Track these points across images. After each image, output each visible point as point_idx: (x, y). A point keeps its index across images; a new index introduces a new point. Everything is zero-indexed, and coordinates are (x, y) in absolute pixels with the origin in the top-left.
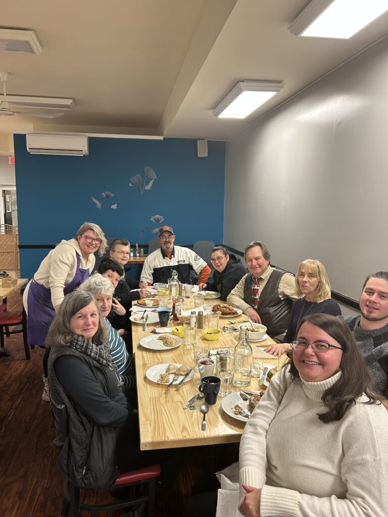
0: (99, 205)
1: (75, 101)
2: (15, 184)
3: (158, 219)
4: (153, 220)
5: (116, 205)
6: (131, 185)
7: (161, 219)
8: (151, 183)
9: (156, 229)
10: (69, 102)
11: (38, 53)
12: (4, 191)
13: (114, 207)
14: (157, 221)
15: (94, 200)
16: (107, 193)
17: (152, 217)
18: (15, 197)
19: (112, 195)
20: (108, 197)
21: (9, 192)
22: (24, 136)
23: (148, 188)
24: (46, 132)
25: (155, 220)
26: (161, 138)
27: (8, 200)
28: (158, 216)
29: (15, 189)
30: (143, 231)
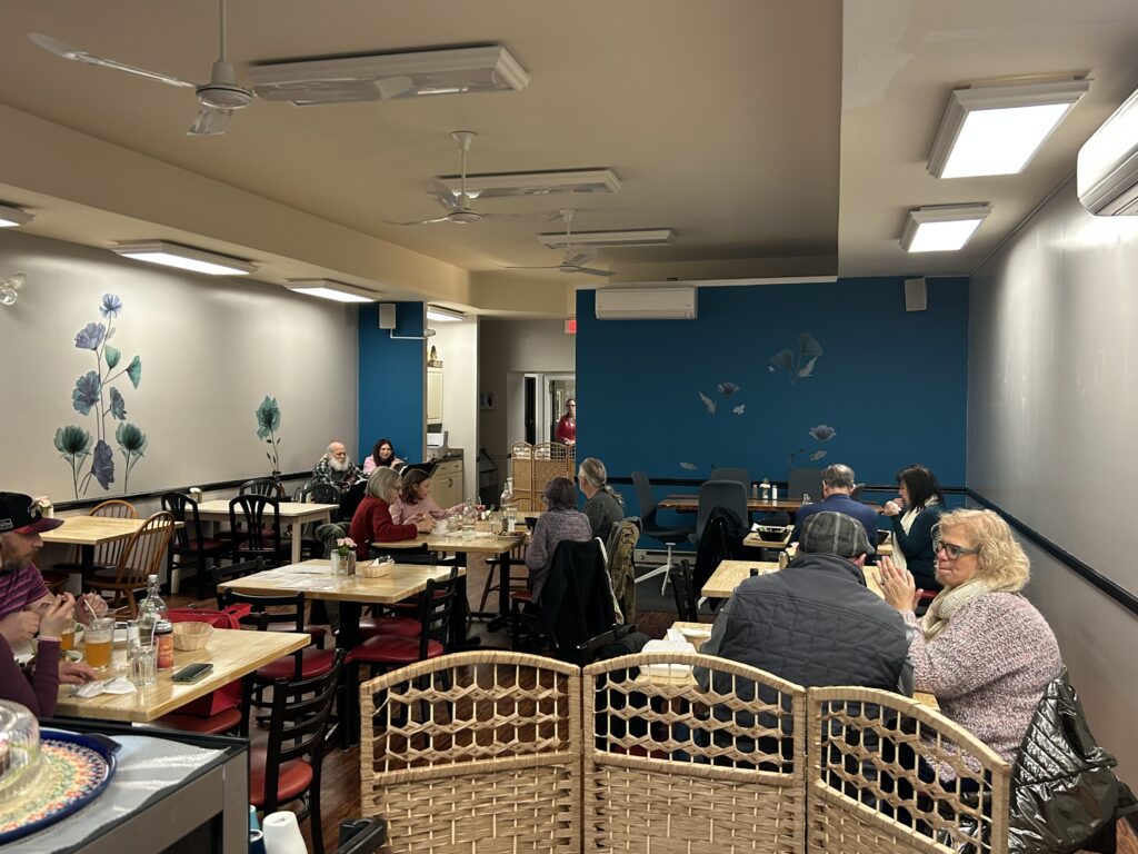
0: (712, 407)
1: (674, 232)
2: (574, 369)
3: (823, 432)
4: (814, 435)
5: (743, 407)
6: (771, 369)
7: (830, 433)
8: (812, 363)
9: (819, 452)
10: (665, 235)
11: (616, 191)
12: (553, 383)
13: (739, 410)
14: (822, 436)
15: (704, 398)
16: (727, 385)
17: (813, 429)
18: (572, 393)
19: (737, 388)
20: (728, 391)
21: (562, 384)
22: (593, 292)
23: (805, 373)
24: (628, 284)
25: (818, 435)
26: (833, 279)
27: (559, 398)
28: (823, 427)
29: (574, 377)
30: (793, 455)
